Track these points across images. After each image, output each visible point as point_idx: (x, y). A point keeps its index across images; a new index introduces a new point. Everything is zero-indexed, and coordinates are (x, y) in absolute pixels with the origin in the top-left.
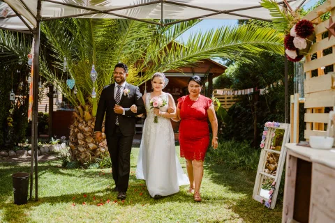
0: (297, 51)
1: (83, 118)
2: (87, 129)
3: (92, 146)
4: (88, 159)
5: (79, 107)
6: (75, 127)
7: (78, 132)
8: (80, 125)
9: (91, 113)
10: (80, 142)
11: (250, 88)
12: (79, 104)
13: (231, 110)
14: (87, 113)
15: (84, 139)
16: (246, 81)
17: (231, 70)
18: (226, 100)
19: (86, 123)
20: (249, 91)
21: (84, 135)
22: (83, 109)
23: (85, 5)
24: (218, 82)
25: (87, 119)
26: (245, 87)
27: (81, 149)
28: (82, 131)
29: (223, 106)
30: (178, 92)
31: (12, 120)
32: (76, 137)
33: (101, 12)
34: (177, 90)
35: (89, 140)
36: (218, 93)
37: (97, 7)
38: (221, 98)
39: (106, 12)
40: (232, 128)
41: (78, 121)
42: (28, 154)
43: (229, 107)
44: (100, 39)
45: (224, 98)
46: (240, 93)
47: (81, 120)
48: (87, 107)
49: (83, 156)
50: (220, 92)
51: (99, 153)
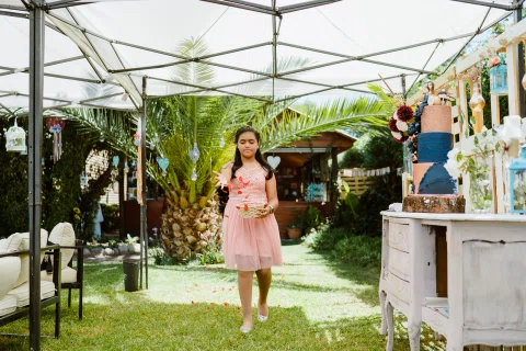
0: (402, 132)
1: (179, 206)
2: (183, 219)
3: (190, 238)
4: (187, 254)
5: (173, 193)
6: (169, 217)
7: (173, 222)
8: (175, 214)
9: (187, 199)
10: (175, 234)
11: (385, 167)
12: (173, 189)
13: (364, 198)
14: (183, 199)
15: (181, 230)
16: (381, 158)
17: (361, 144)
18: (357, 183)
19: (183, 211)
20: (386, 170)
21: (181, 226)
22: (179, 195)
23: (191, 82)
24: (346, 159)
25: (183, 206)
26: (380, 166)
27: (178, 243)
28: (178, 221)
29: (353, 192)
30: (291, 173)
31: (79, 212)
32: (171, 229)
33: (209, 89)
34: (289, 170)
35: (187, 231)
36: (345, 174)
37: (204, 84)
38: (350, 181)
39: (214, 89)
40: (367, 221)
41: (173, 210)
42: (105, 254)
43: (361, 193)
44: (202, 115)
45: (353, 181)
46: (373, 174)
47: (176, 208)
48: (183, 192)
49: (180, 252)
50: (348, 172)
51: (199, 247)
